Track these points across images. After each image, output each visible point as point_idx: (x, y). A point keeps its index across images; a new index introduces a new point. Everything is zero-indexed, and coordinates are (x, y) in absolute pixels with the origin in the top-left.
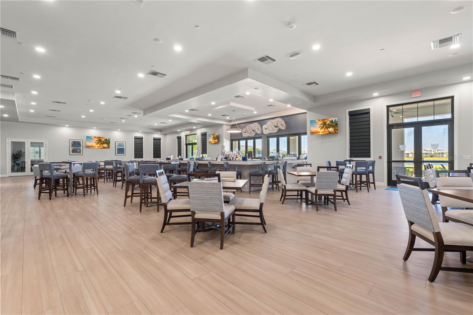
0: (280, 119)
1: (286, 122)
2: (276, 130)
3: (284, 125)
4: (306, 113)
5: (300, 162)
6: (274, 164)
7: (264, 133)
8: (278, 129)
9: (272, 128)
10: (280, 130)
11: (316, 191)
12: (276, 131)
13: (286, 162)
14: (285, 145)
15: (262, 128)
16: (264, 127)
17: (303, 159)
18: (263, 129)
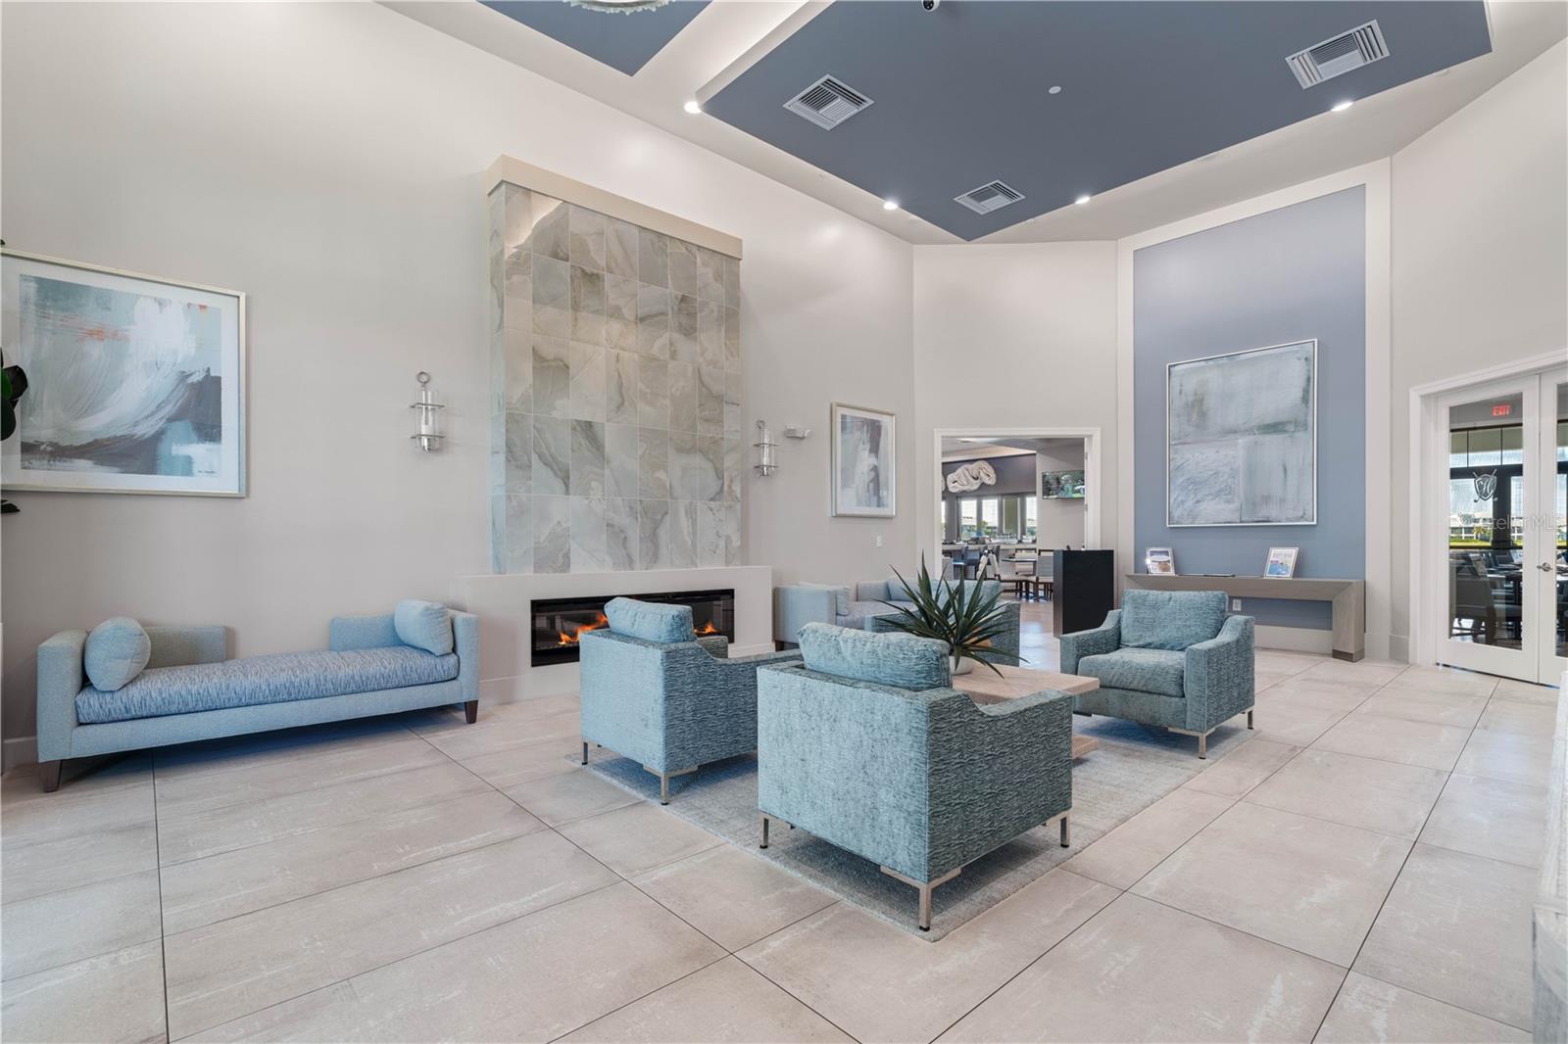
0: (985, 465)
1: (996, 470)
2: (975, 485)
3: (993, 475)
4: (1035, 454)
5: (1020, 546)
6: (979, 549)
7: (950, 490)
8: (979, 484)
9: (968, 481)
10: (983, 484)
11: (1037, 579)
12: (976, 487)
13: (999, 547)
14: (994, 514)
15: (946, 481)
16: (950, 477)
17: (1028, 544)
18: (948, 483)
